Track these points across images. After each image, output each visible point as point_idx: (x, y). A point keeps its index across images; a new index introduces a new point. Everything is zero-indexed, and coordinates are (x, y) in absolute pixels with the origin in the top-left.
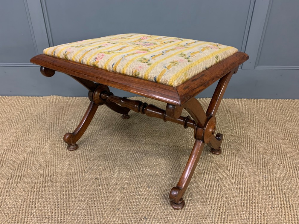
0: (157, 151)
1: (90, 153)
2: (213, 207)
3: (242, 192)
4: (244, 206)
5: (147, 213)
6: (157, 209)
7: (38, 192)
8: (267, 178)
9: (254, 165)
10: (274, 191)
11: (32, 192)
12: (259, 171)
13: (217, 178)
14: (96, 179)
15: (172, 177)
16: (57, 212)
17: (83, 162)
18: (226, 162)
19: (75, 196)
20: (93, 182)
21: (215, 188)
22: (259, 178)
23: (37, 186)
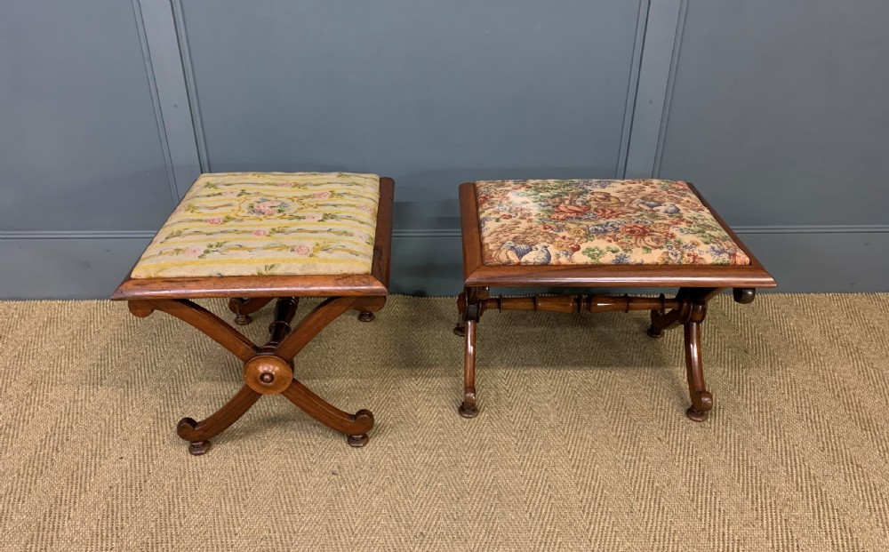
0: (440, 419)
2: (533, 514)
3: (585, 490)
4: (583, 511)
5: (425, 526)
6: (442, 520)
7: (236, 498)
8: (632, 464)
9: (616, 441)
10: (640, 486)
11: (227, 500)
12: (622, 452)
13: (545, 467)
14: (333, 473)
15: (467, 468)
16: (276, 529)
17: (303, 444)
18: (565, 437)
19: (302, 505)
20: (329, 480)
21: (539, 484)
22: (619, 464)
23: (232, 489)
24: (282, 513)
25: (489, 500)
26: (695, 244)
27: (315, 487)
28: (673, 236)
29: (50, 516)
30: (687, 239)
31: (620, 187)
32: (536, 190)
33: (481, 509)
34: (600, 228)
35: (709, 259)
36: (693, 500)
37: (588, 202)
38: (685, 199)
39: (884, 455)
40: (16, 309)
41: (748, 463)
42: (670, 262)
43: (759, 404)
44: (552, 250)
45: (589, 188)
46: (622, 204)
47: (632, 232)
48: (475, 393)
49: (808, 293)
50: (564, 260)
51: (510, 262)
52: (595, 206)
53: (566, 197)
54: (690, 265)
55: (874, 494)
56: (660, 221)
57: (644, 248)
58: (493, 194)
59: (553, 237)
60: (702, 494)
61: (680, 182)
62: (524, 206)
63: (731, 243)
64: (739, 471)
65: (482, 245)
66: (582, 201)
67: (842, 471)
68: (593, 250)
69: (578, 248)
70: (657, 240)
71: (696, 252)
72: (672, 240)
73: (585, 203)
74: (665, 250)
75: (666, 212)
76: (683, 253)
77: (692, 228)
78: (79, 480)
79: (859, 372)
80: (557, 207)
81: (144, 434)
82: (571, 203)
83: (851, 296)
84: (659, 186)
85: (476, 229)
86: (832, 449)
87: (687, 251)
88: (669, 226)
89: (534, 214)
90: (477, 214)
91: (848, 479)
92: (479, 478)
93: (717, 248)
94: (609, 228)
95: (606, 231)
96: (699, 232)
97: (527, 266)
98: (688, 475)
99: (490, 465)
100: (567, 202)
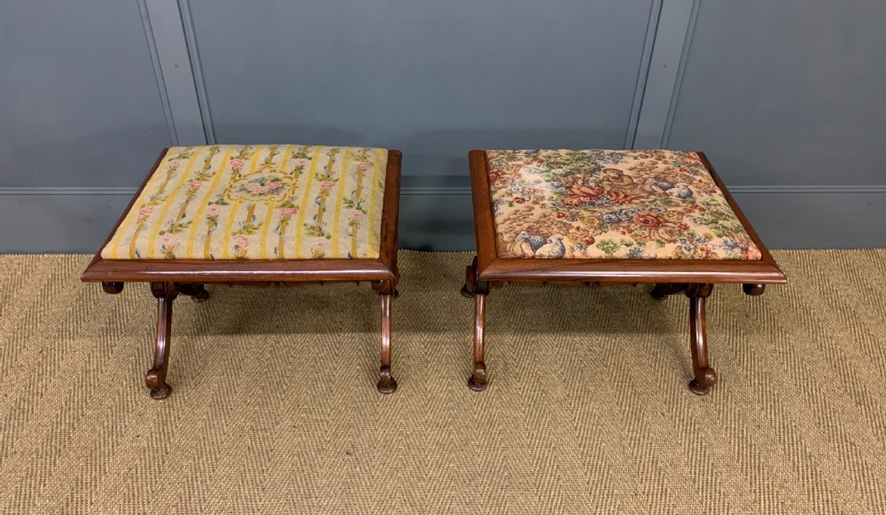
0: (450, 392)
1: (327, 400)
2: (542, 497)
3: (591, 471)
4: (590, 493)
7: (254, 482)
8: (637, 442)
9: (621, 416)
10: (644, 465)
11: (245, 483)
12: (627, 428)
13: (553, 445)
14: (347, 453)
15: (478, 446)
17: (317, 420)
18: (572, 412)
19: (318, 488)
20: (343, 460)
21: (548, 465)
22: (624, 442)
23: (249, 470)
24: (299, 498)
25: (499, 483)
26: (708, 237)
27: (330, 468)
28: (686, 228)
29: (72, 501)
30: (700, 231)
31: (633, 163)
32: (548, 165)
33: (492, 492)
34: (613, 217)
35: (722, 254)
36: (694, 482)
37: (601, 182)
38: (698, 178)
39: (877, 432)
40: (19, 264)
41: (747, 441)
42: (683, 257)
43: (758, 375)
44: (567, 242)
45: (601, 163)
46: (635, 185)
47: (646, 222)
48: (485, 368)
49: (809, 249)
50: (578, 254)
51: (524, 255)
52: (608, 188)
53: (579, 176)
54: (703, 260)
55: (866, 474)
56: (674, 209)
57: (658, 241)
58: (505, 170)
59: (568, 227)
60: (703, 475)
61: (692, 154)
62: (537, 187)
63: (743, 235)
64: (739, 449)
65: (496, 234)
66: (595, 181)
67: (837, 449)
68: (608, 244)
69: (591, 242)
70: (671, 233)
71: (710, 246)
72: (686, 233)
73: (598, 183)
74: (679, 244)
75: (679, 196)
76: (696, 247)
77: (705, 217)
78: (98, 461)
79: (856, 341)
80: (570, 188)
81: (159, 409)
82: (583, 184)
83: (850, 252)
84: (671, 161)
85: (489, 212)
86: (828, 426)
87: (700, 245)
88: (683, 214)
89: (547, 198)
90: (490, 193)
91: (842, 458)
92: (489, 458)
93: (729, 243)
94: (623, 218)
95: (620, 221)
96: (712, 222)
97: (541, 259)
98: (690, 454)
99: (500, 443)
100: (580, 182)
